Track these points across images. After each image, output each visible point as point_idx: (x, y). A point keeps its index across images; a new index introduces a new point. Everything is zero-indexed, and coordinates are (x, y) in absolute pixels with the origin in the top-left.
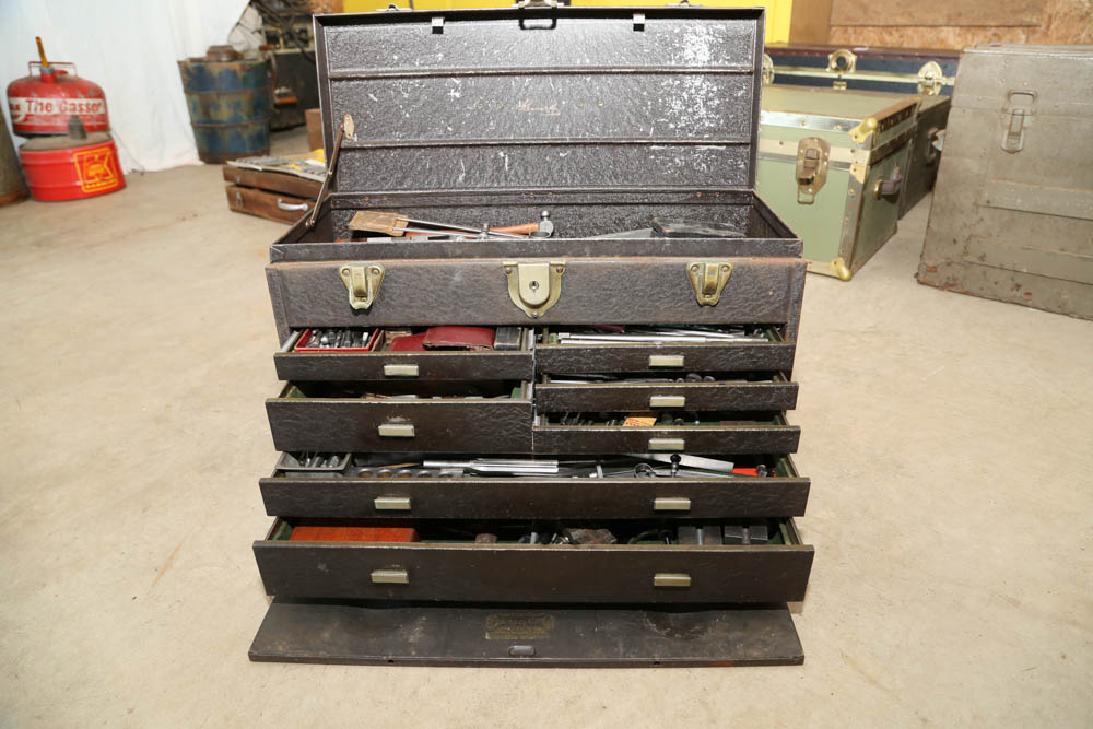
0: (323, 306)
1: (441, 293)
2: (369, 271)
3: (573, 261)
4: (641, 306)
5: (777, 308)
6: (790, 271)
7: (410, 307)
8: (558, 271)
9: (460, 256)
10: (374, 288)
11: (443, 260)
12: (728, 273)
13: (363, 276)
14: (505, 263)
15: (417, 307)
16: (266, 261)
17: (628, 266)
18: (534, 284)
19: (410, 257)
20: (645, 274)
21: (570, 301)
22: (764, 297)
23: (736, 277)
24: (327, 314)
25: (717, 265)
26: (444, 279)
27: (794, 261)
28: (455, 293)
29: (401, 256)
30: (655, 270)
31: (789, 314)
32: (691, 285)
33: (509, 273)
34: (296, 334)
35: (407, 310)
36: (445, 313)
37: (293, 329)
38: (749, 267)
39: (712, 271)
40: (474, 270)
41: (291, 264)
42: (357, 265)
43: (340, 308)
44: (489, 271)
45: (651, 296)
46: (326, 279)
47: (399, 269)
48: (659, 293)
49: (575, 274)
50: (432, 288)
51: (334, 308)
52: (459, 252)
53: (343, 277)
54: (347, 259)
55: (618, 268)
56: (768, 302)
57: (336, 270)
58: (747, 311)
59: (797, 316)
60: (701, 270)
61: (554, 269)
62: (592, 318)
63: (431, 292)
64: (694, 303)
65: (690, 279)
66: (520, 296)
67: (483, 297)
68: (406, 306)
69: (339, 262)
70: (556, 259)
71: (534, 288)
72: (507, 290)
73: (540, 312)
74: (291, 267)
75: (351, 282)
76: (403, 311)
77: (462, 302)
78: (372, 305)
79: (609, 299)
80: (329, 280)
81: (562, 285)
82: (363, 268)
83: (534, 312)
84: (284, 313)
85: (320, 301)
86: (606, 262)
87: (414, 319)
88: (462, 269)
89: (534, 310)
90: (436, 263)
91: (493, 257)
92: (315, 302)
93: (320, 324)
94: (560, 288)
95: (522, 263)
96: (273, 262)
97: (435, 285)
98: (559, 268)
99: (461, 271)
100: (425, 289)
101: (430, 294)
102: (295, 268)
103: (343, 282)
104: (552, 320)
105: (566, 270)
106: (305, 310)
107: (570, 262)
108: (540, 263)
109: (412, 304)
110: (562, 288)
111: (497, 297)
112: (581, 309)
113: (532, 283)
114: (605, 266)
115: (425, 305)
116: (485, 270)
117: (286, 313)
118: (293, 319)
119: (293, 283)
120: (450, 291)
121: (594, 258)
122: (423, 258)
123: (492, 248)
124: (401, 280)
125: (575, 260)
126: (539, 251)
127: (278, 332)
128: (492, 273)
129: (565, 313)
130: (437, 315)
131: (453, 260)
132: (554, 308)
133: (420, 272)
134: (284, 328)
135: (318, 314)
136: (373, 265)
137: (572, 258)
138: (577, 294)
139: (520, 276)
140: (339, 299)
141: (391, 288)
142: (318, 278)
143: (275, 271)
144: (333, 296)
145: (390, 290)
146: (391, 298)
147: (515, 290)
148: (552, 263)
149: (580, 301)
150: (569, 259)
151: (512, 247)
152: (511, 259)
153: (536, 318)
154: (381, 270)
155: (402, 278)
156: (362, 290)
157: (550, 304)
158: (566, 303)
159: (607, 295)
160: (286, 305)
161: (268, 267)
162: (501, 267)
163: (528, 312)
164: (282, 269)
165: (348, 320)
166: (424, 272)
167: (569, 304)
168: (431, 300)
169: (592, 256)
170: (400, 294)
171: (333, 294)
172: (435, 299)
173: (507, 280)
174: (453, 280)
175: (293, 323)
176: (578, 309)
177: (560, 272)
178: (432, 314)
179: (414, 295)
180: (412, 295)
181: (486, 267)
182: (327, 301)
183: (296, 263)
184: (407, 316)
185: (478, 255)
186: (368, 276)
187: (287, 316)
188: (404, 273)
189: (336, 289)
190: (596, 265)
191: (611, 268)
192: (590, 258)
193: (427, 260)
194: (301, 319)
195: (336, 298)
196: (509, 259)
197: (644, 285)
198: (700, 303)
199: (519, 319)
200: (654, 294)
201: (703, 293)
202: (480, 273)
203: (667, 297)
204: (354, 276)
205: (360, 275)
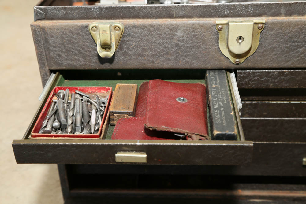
0: (76, 54)
1: (167, 45)
2: (112, 28)
3: (271, 19)
7: (143, 56)
8: (259, 28)
9: (182, 17)
10: (116, 39)
11: (169, 20)
13: (109, 33)
14: (218, 22)
15: (148, 56)
16: (31, 19)
18: (240, 38)
19: (143, 17)
21: (265, 51)
24: (79, 60)
26: (170, 34)
28: (177, 45)
29: (136, 17)
33: (220, 30)
34: (53, 76)
35: (140, 58)
36: (169, 60)
37: (52, 71)
40: (193, 28)
41: (51, 22)
42: (105, 24)
43: (89, 56)
44: (205, 28)
46: (78, 34)
47: (135, 27)
49: (272, 29)
51: (84, 57)
52: (182, 13)
53: (92, 32)
54: (95, 18)
57: (87, 27)
61: (256, 27)
63: (160, 44)
66: (228, 48)
67: (198, 48)
68: (140, 55)
69: (89, 21)
70: (258, 18)
71: (240, 41)
72: (218, 43)
73: (242, 60)
74: (51, 24)
75: (98, 37)
76: (137, 58)
77: (182, 52)
78: (114, 54)
79: (297, 49)
80: (80, 35)
81: (260, 39)
82: (108, 26)
83: (237, 60)
84: (45, 60)
85: (73, 50)
86: (297, 20)
87: (145, 64)
88: (184, 26)
89: (237, 58)
90: (164, 22)
91: (208, 17)
92: (69, 51)
93: (73, 68)
94: (259, 41)
95: (232, 22)
96: (37, 20)
97: (163, 39)
98: (260, 25)
99: (183, 28)
100: (154, 42)
101: (158, 46)
102: (54, 26)
103: (91, 36)
104: (250, 65)
105: (265, 27)
106: (62, 57)
107: (269, 21)
108: (245, 21)
109: (144, 53)
110: (260, 41)
111: (209, 48)
112: (274, 57)
113: (239, 38)
114: (297, 24)
115: (153, 54)
116: (202, 28)
117: (47, 59)
118: (52, 64)
119: (52, 37)
120: (174, 44)
121: (288, 17)
122: (154, 18)
123: (208, 10)
124: (137, 35)
125: (273, 19)
126: (244, 12)
127: (41, 74)
128: (207, 30)
129: (261, 60)
130: (162, 61)
131: (177, 20)
132: (252, 57)
133: (152, 29)
134: (44, 70)
135: (72, 60)
136: (115, 23)
137: (270, 18)
138: (272, 45)
139: (230, 32)
140: (89, 50)
141: (128, 41)
142: (72, 33)
143: (38, 27)
144: (83, 47)
145: (127, 43)
146: (128, 48)
147: (224, 44)
148: (255, 21)
149: (273, 51)
150: (268, 18)
151: (224, 10)
152: (223, 19)
153: (238, 64)
154: (122, 27)
155: (138, 34)
156: (107, 43)
157: (250, 54)
158: (262, 53)
159: (295, 46)
160: (47, 53)
161: (33, 24)
162: (214, 25)
163: (232, 60)
164: (44, 26)
165: (94, 65)
166: (154, 29)
167: (265, 53)
168: (159, 51)
169: (286, 16)
170: (135, 46)
171: (84, 45)
172: (162, 50)
173: (218, 35)
174: (177, 35)
175: (52, 67)
176: (271, 57)
177: (261, 29)
178: (159, 61)
179: (146, 46)
180: (144, 46)
181: (203, 25)
182: (79, 51)
183: (55, 21)
184: (140, 62)
185: (196, 16)
186: (111, 32)
187: (47, 62)
188: (139, 29)
189: (87, 42)
190: (289, 23)
191: (302, 25)
192: (284, 18)
193: (157, 20)
194: (59, 64)
195: (86, 48)
196: (221, 19)
199: (225, 65)
202: (198, 30)
204: (101, 32)
205: (105, 31)
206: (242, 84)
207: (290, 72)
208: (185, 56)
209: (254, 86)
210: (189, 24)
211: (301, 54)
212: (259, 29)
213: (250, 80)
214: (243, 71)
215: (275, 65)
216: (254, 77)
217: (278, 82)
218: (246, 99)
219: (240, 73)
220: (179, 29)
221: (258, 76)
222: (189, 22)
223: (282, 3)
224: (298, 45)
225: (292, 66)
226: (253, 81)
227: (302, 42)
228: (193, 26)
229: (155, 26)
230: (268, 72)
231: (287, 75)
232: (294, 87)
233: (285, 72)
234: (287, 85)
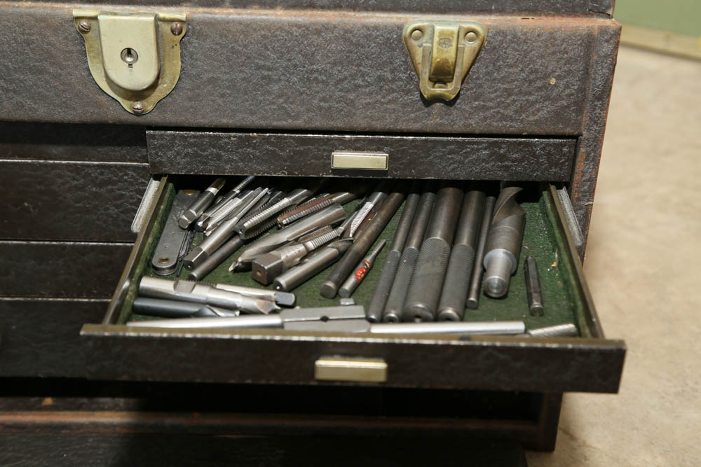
4: (323, 100)
5: (568, 107)
6: (589, 42)
8: (173, 31)
12: (476, 44)
14: (76, 13)
17: (299, 26)
18: (129, 52)
20: (329, 42)
21: (198, 87)
22: (539, 89)
23: (488, 49)
25: (455, 29)
27: (598, 22)
30: (346, 34)
31: (585, 118)
32: (411, 66)
33: (85, 31)
38: (515, 36)
39: (445, 39)
40: (23, 24)
44: (49, 26)
45: (340, 81)
48: (353, 77)
49: (205, 37)
55: (281, 29)
56: (547, 98)
58: (509, 112)
59: (600, 124)
60: (426, 37)
61: (166, 28)
62: (239, 116)
64: (416, 97)
65: (409, 53)
70: (173, 9)
71: (129, 59)
72: (86, 62)
73: (148, 106)
81: (181, 57)
83: (138, 105)
86: (259, 17)
89: (137, 101)
94: (180, 63)
95: (105, 14)
98: (174, 25)
104: (170, 118)
105: (188, 30)
107: (195, 16)
110: (182, 62)
113: (126, 51)
114: (258, 26)
116: (43, 24)
121: (239, 11)
125: (205, 13)
128: (55, 29)
129: (192, 107)
132: (170, 99)
137: (201, 10)
139: (103, 38)
147: (99, 65)
148: (162, 15)
150: (194, 10)
153: (138, 114)
158: (192, 90)
159: (264, 78)
162: (70, 20)
163: (126, 104)
167: (198, 91)
169: (235, 7)
173: (84, 45)
176: (213, 101)
177: (178, 33)
181: (43, 19)
190: (240, 23)
191: (269, 30)
192: (232, 11)
197: (327, 61)
198: (426, 96)
199: (111, 115)
200: (345, 78)
201: (430, 79)
202: (35, 29)
203: (369, 85)
206: (160, 162)
207: (264, 138)
208: (15, 92)
212: (175, 34)
213: (178, 153)
214: (160, 132)
215: (225, 121)
216: (185, 147)
219: (153, 137)
221: (195, 144)
224: (269, 76)
228: (22, 20)
231: (260, 144)
233: (254, 138)
234: (264, 168)
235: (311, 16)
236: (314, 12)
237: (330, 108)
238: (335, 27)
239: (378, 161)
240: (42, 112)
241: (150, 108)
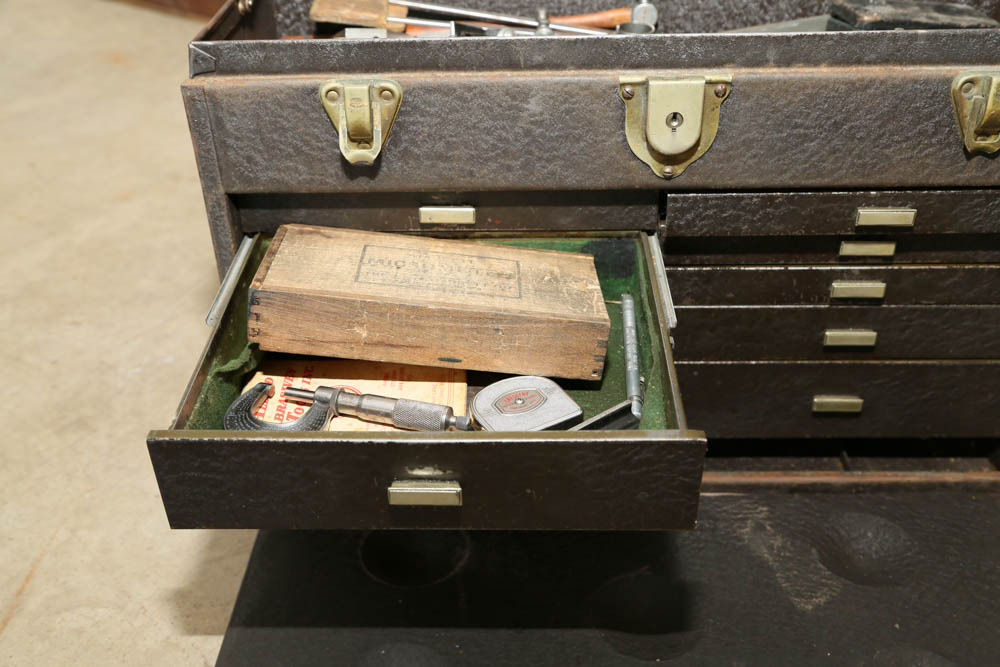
0: (289, 156)
1: (504, 134)
2: (375, 93)
3: (745, 73)
7: (446, 159)
8: (717, 94)
9: (540, 67)
10: (383, 120)
11: (509, 74)
13: (366, 103)
14: (623, 79)
15: (460, 159)
16: (182, 74)
18: (675, 116)
19: (448, 68)
20: (873, 97)
21: (732, 148)
24: (296, 170)
26: (510, 108)
28: (528, 133)
29: (432, 66)
30: (893, 90)
32: (955, 118)
33: (629, 97)
35: (441, 165)
36: (509, 169)
37: (234, 198)
40: (567, 93)
41: (229, 78)
42: (356, 83)
43: (320, 160)
44: (592, 93)
45: (880, 136)
46: (294, 107)
47: (429, 89)
48: (893, 133)
49: (748, 97)
50: (488, 124)
51: (309, 161)
52: (538, 58)
53: (329, 104)
54: (334, 70)
55: (825, 86)
57: (314, 90)
60: (978, 88)
61: (711, 90)
63: (488, 131)
65: (959, 104)
66: (647, 140)
67: (578, 140)
68: (441, 157)
69: (319, 76)
70: (715, 70)
71: (675, 124)
72: (623, 128)
73: (679, 169)
74: (230, 85)
75: (342, 113)
76: (433, 166)
77: (540, 149)
78: (380, 156)
79: (802, 143)
80: (300, 110)
81: (720, 119)
82: (366, 88)
83: (668, 169)
84: (217, 169)
85: (282, 147)
86: (804, 75)
87: (452, 179)
88: (543, 89)
89: (668, 165)
90: (498, 79)
91: (600, 68)
92: (273, 148)
93: (283, 189)
94: (717, 124)
95: (656, 79)
96: (196, 75)
97: (494, 118)
98: (720, 87)
99: (541, 93)
100: (474, 127)
101: (483, 136)
102: (237, 88)
103: (326, 112)
104: (697, 181)
105: (731, 92)
106: (256, 164)
107: (739, 77)
108: (686, 78)
109: (450, 154)
110: (720, 124)
111: (604, 141)
112: (751, 162)
113: (672, 116)
114: (802, 85)
115: (473, 156)
116: (586, 92)
117: (221, 170)
118: (234, 179)
119: (233, 114)
120: (520, 131)
121: (783, 70)
122: (473, 70)
123: (600, 50)
124: (433, 110)
125: (749, 73)
126: (684, 56)
127: (206, 203)
128: (598, 97)
129: (722, 168)
130: (494, 172)
131: (528, 73)
132: (701, 162)
133: (468, 95)
134: (216, 195)
135: (279, 170)
136: (382, 81)
137: (744, 70)
138: (746, 135)
139: (651, 103)
140: (319, 144)
141: (413, 123)
142: (280, 104)
143: (200, 92)
144: (308, 138)
145: (411, 128)
146: (413, 142)
147: (638, 130)
148: (708, 78)
149: (749, 148)
150: (737, 71)
151: (636, 50)
152: (634, 71)
153: (668, 178)
154: (397, 91)
155: (434, 106)
156: (364, 128)
157: (698, 154)
158: (725, 152)
159: (800, 136)
160: (221, 153)
161: (186, 85)
162: (615, 87)
163: (656, 168)
164: (213, 88)
165: (333, 181)
166: (475, 95)
167: (731, 152)
168: (485, 147)
169: (779, 66)
170: (429, 135)
171: (307, 134)
172: (493, 145)
173: (624, 110)
174: (527, 109)
175: (233, 187)
176: (745, 163)
177: (721, 97)
178: (485, 171)
179: (455, 136)
180: (451, 136)
181: (588, 87)
182: (296, 148)
183: (239, 78)
184: (440, 175)
185: (573, 64)
186: (373, 103)
187: (221, 175)
188: (439, 96)
189: (316, 127)
190: (785, 82)
191: (813, 88)
192: (775, 70)
193: (480, 74)
194: (248, 180)
195: (313, 142)
196: (629, 72)
197: (869, 117)
198: (969, 150)
199: (639, 180)
200: (884, 134)
201: (975, 132)
202: (577, 97)
203: (908, 138)
204: (348, 102)
205: (359, 100)
206: (679, 226)
207: (787, 198)
208: (547, 161)
209: (705, 230)
210: (556, 83)
211: (812, 156)
212: (719, 97)
213: (698, 216)
214: (682, 195)
215: (753, 182)
216: (706, 209)
217: (759, 220)
218: (687, 262)
219: (675, 200)
220: (532, 96)
221: (716, 206)
222: (557, 79)
223: (769, 36)
224: (806, 135)
225: (792, 183)
226: (703, 219)
227: (815, 128)
228: (566, 89)
229: (475, 87)
230: (738, 197)
231: (781, 203)
232: (797, 233)
233: (777, 197)
234: (781, 227)
235: (858, 72)
236: (860, 68)
237: (864, 165)
238: (882, 82)
239: (906, 217)
240: (572, 180)
241: (680, 171)
